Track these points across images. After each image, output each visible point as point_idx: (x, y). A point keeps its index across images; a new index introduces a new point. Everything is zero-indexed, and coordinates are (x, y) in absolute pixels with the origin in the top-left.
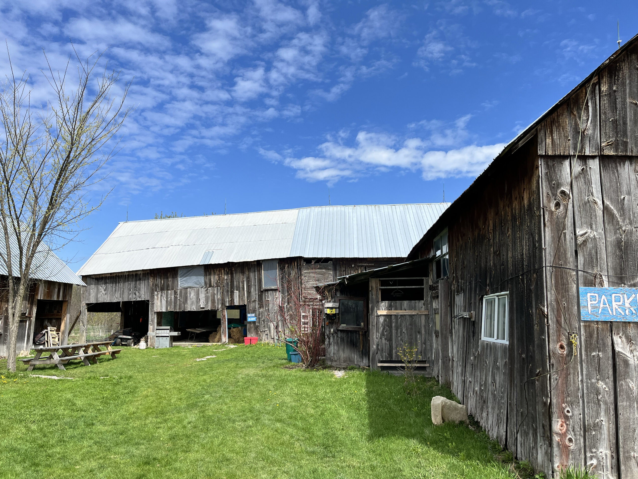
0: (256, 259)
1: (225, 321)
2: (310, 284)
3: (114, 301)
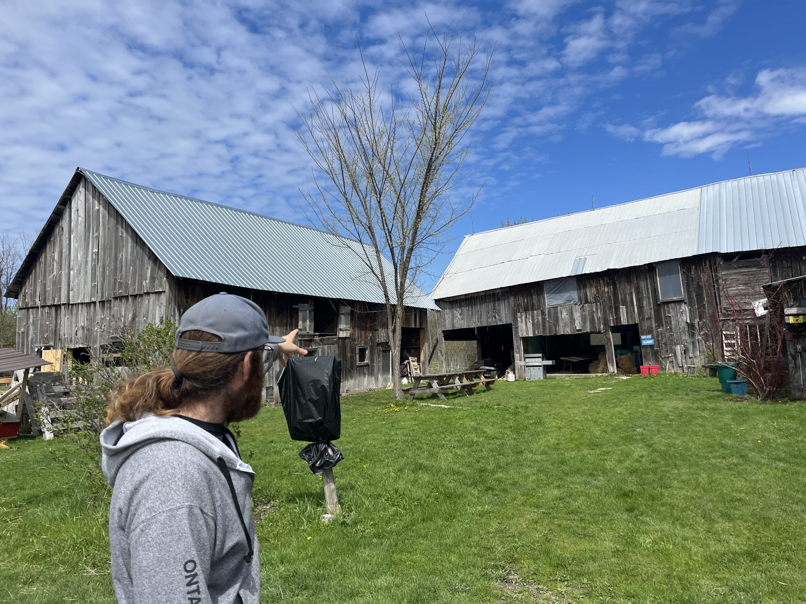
0: (647, 262)
1: (611, 345)
2: (732, 291)
3: (472, 327)
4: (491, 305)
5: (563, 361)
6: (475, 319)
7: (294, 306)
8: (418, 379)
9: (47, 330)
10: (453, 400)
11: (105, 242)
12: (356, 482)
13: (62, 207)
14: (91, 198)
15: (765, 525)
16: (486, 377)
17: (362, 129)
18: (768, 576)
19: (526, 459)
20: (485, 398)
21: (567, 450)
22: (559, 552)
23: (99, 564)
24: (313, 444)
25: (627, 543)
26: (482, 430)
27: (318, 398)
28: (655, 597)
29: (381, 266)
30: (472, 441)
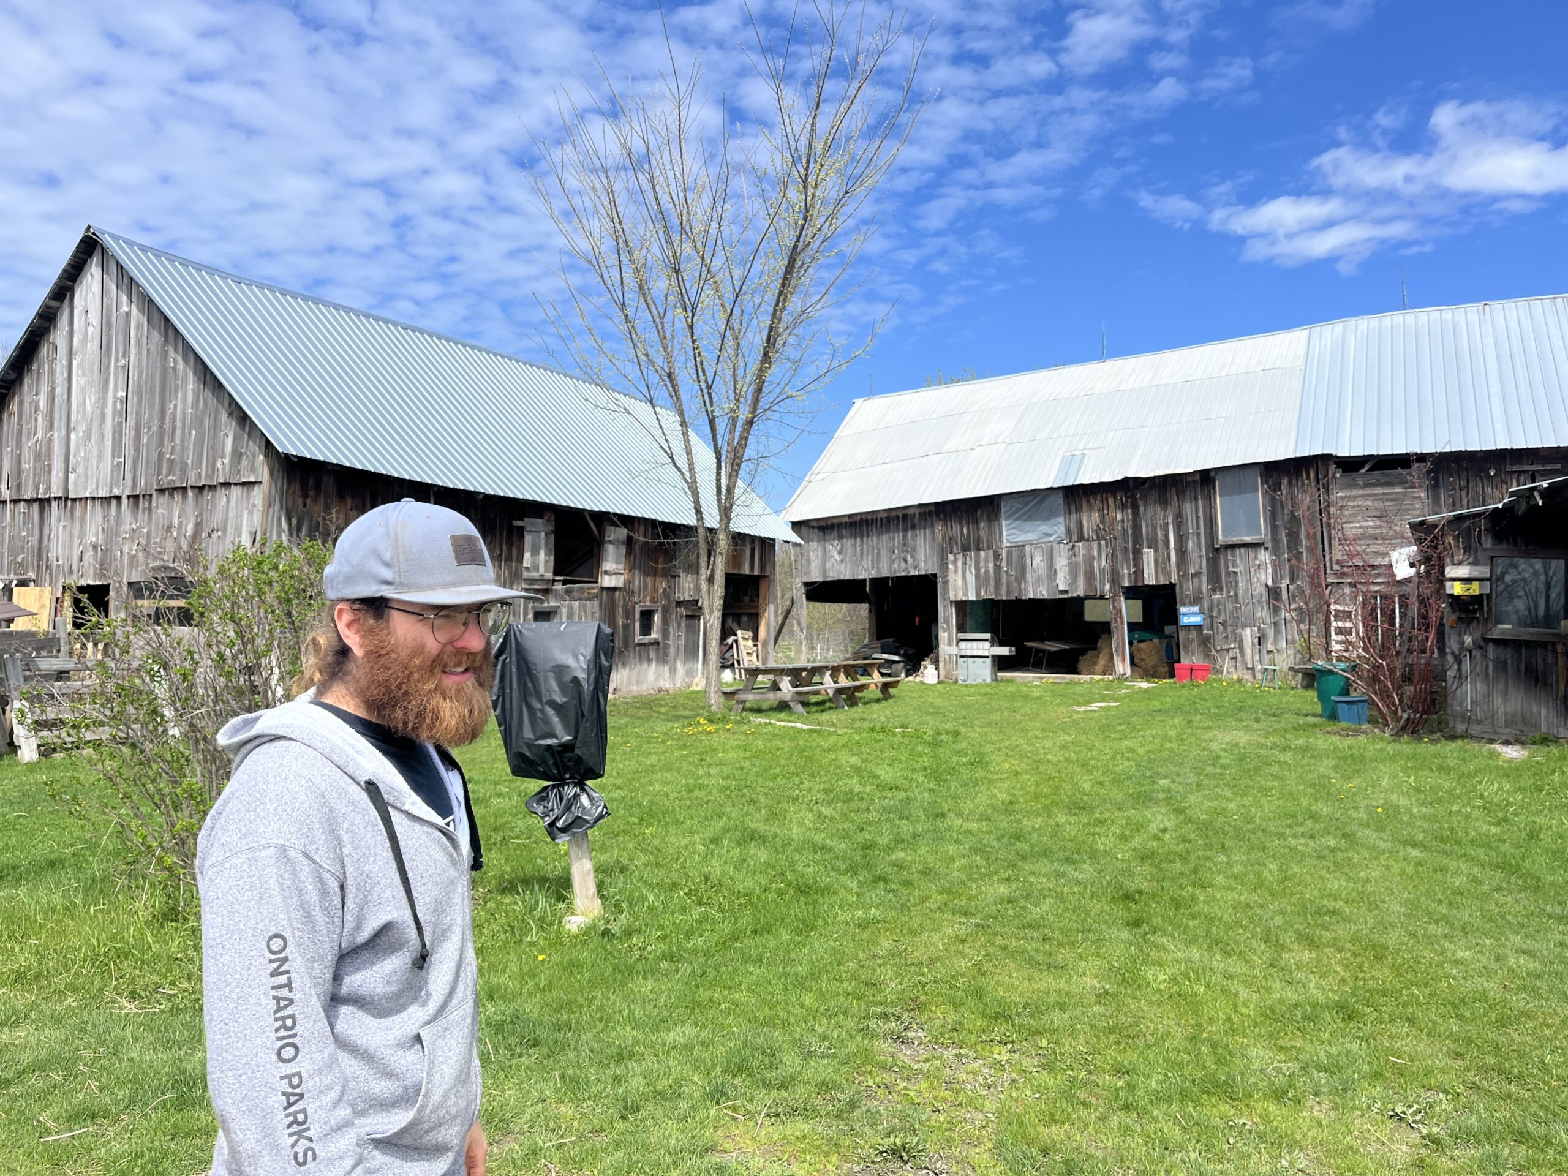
0: (1200, 467)
1: (1122, 623)
2: (1352, 529)
3: (861, 577)
4: (898, 537)
5: (1031, 648)
6: (867, 562)
7: (516, 523)
8: (754, 673)
9: (22, 548)
10: (817, 716)
11: (140, 377)
12: (631, 859)
13: (54, 304)
14: (114, 287)
15: (1375, 957)
16: (883, 675)
17: (661, 179)
18: (1372, 1046)
19: (950, 829)
20: (879, 713)
21: (1029, 813)
22: (1001, 993)
23: (143, 994)
24: (554, 786)
25: (1123, 980)
26: (871, 772)
27: (565, 700)
28: (1166, 1075)
29: (689, 453)
30: (851, 791)
